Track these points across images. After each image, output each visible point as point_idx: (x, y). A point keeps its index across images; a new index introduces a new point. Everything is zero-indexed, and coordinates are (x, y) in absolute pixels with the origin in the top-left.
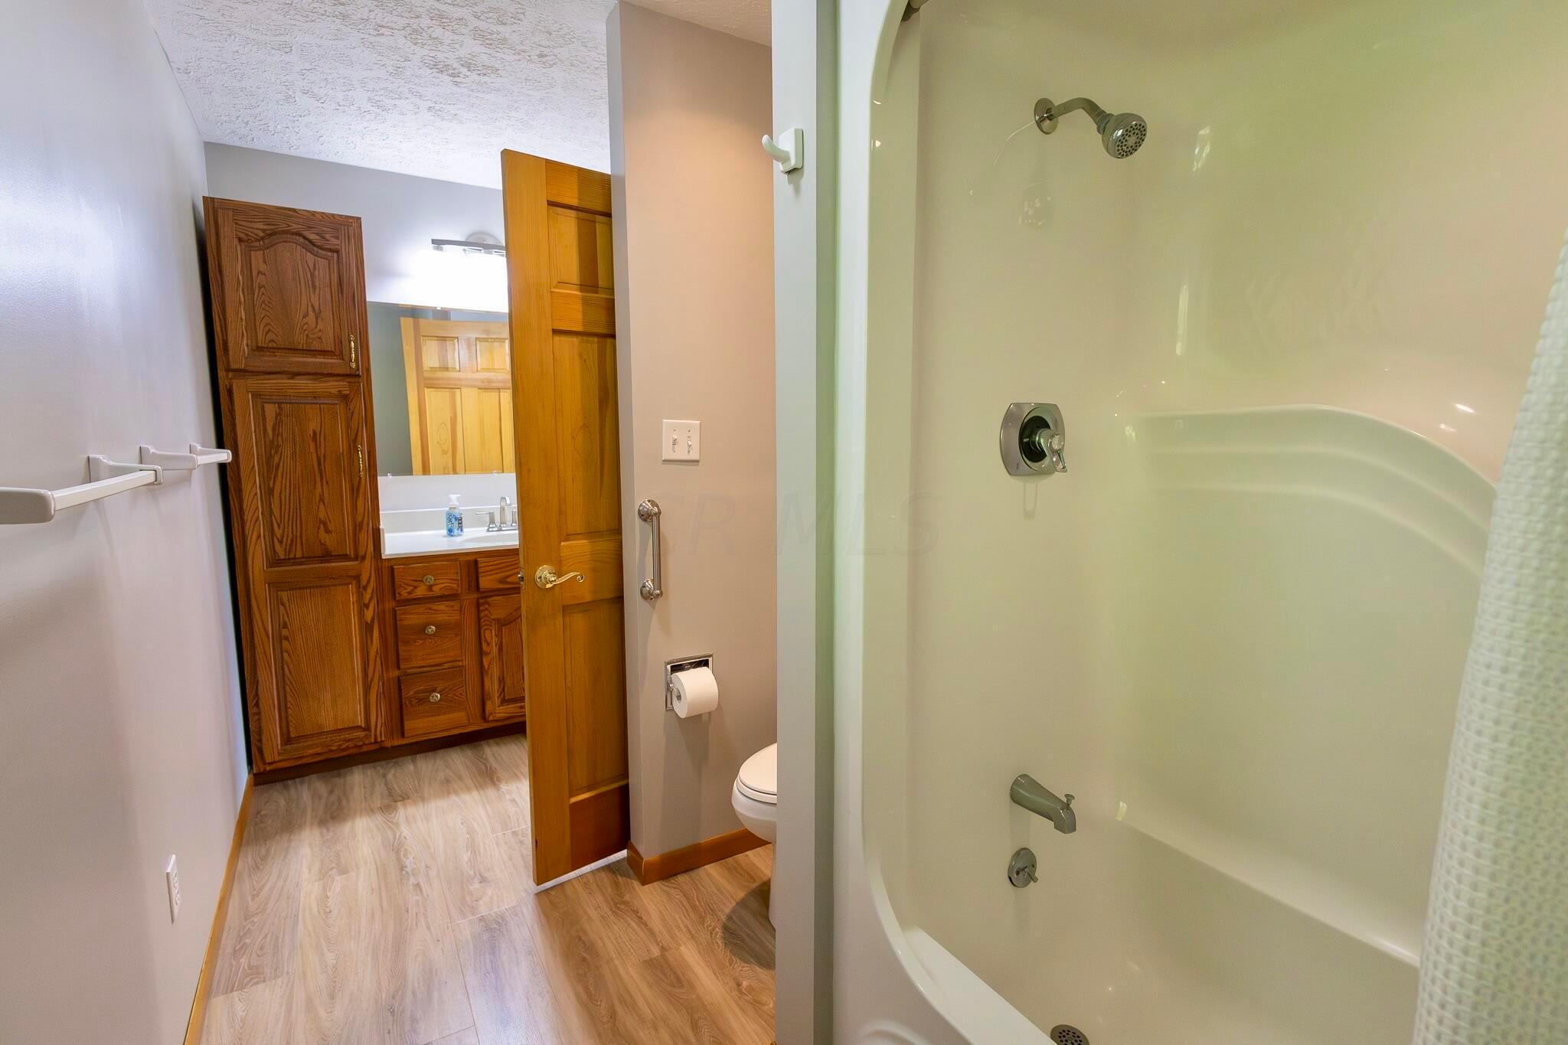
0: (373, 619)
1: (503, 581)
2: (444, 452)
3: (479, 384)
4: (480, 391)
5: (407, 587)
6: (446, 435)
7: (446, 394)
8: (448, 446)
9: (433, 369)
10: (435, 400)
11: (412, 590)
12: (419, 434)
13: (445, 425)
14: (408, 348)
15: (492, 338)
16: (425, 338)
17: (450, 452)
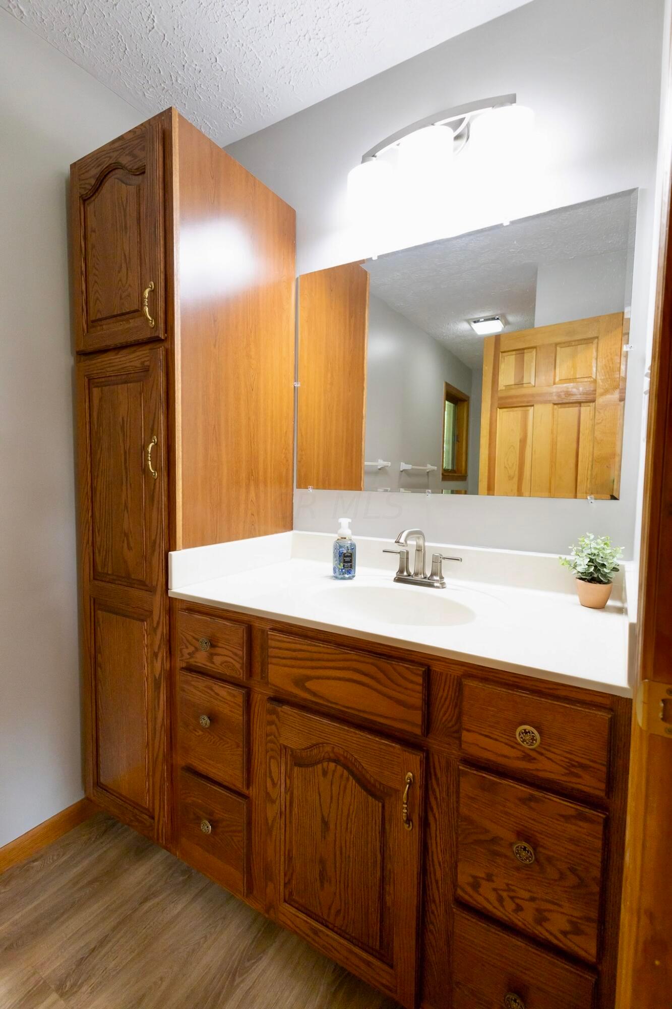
0: (160, 675)
1: (300, 682)
2: (511, 478)
3: (555, 399)
4: (555, 406)
5: (189, 646)
6: (514, 458)
7: (517, 414)
8: (515, 470)
9: (508, 387)
10: (507, 421)
11: (193, 653)
12: (487, 459)
13: (514, 448)
14: (486, 368)
15: (575, 341)
16: (504, 354)
17: (516, 479)
